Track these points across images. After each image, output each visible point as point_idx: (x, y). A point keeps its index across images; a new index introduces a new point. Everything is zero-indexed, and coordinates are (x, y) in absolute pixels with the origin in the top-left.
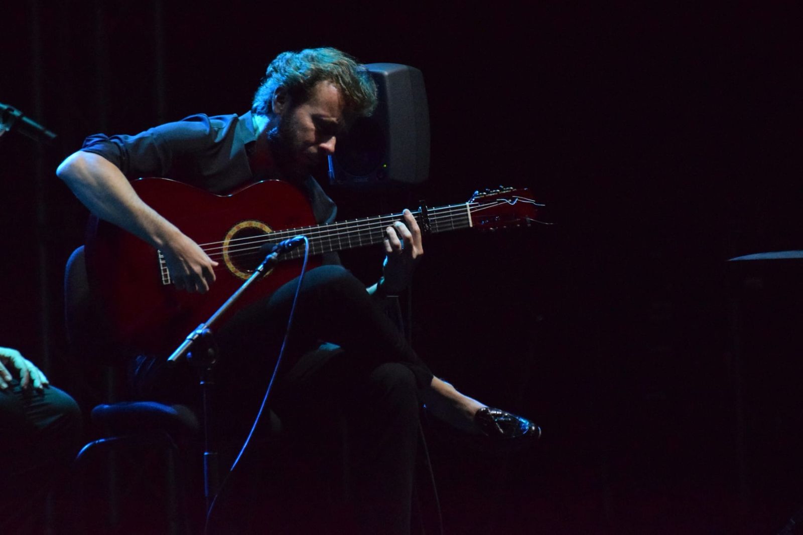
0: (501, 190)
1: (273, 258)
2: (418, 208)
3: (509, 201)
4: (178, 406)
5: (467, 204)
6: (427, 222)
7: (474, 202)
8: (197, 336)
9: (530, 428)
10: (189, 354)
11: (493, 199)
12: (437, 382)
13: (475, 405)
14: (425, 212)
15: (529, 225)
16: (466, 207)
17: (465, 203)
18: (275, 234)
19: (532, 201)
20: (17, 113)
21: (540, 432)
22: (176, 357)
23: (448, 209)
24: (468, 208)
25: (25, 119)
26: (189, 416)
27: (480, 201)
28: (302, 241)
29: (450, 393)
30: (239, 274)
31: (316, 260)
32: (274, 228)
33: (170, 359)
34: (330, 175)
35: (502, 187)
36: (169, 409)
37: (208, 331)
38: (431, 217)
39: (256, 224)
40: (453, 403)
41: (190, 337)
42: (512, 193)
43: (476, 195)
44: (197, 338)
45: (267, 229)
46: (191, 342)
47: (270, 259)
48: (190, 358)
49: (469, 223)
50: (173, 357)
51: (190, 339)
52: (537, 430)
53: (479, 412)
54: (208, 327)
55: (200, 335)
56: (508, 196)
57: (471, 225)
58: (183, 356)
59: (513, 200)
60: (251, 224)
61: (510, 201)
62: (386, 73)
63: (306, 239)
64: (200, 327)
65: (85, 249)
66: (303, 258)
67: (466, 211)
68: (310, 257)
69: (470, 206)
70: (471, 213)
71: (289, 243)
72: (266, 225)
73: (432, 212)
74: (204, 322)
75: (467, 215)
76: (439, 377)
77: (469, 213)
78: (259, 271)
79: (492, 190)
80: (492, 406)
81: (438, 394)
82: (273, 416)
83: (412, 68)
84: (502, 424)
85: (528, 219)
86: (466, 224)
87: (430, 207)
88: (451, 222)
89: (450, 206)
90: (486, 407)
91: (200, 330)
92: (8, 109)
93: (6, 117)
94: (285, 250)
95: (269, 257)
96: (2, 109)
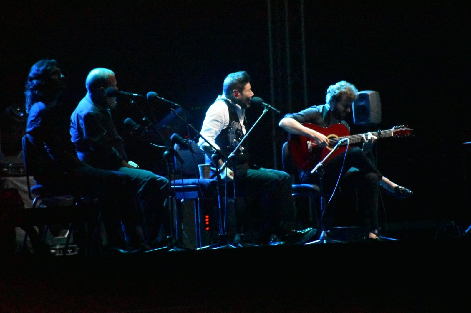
2: (378, 131)
3: (403, 129)
4: (314, 185)
5: (392, 130)
6: (380, 135)
11: (399, 128)
12: (384, 178)
13: (395, 185)
14: (380, 132)
15: (409, 136)
17: (390, 129)
18: (339, 138)
19: (409, 129)
20: (270, 106)
25: (272, 108)
26: (317, 188)
27: (395, 129)
28: (347, 140)
30: (329, 149)
31: (351, 145)
32: (339, 136)
34: (354, 122)
35: (401, 125)
36: (310, 186)
39: (334, 135)
41: (317, 166)
43: (394, 127)
44: (319, 167)
45: (337, 137)
46: (317, 168)
48: (317, 172)
49: (392, 135)
50: (312, 172)
52: (411, 192)
56: (403, 128)
58: (315, 171)
59: (404, 129)
60: (332, 135)
62: (369, 93)
65: (288, 142)
66: (347, 145)
68: (349, 144)
71: (343, 140)
72: (336, 135)
73: (382, 132)
74: (321, 162)
76: (385, 176)
77: (392, 132)
78: (335, 148)
79: (398, 126)
80: (400, 185)
82: (340, 188)
83: (376, 92)
85: (408, 134)
88: (387, 135)
89: (387, 130)
91: (320, 164)
92: (268, 105)
93: (267, 107)
94: (342, 142)
95: (338, 144)
96: (266, 105)
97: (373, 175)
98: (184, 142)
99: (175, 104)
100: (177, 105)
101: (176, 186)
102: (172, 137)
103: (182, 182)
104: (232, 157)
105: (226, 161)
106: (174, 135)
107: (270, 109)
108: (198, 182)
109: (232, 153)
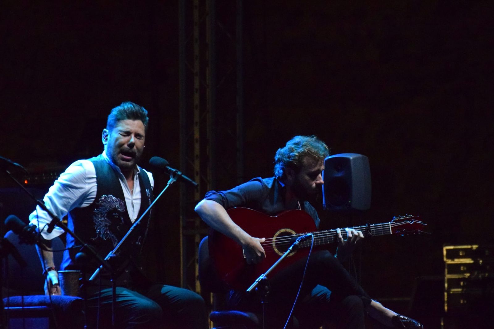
0: (406, 216)
1: (297, 244)
2: (366, 224)
4: (250, 313)
5: (390, 223)
6: (370, 231)
7: (393, 222)
8: (260, 280)
9: (418, 325)
10: (257, 288)
11: (402, 221)
12: (374, 303)
13: (392, 313)
14: (369, 226)
15: (419, 233)
16: (389, 224)
17: (388, 222)
18: (297, 235)
19: (421, 222)
20: (179, 173)
21: (423, 327)
22: (250, 290)
23: (380, 225)
24: (390, 225)
25: (183, 176)
26: (255, 318)
27: (396, 221)
29: (380, 308)
30: (280, 254)
31: (317, 248)
32: (297, 230)
33: (247, 290)
34: (324, 206)
35: (406, 215)
36: (246, 314)
37: (266, 278)
38: (372, 229)
39: (288, 230)
40: (382, 313)
41: (257, 280)
42: (412, 218)
43: (394, 219)
44: (260, 281)
45: (294, 233)
46: (258, 282)
47: (295, 244)
48: (257, 291)
49: (390, 232)
50: (249, 290)
51: (257, 281)
52: (421, 326)
53: (394, 317)
54: (265, 276)
55: (262, 279)
56: (409, 220)
57: (391, 233)
59: (412, 221)
60: (286, 230)
61: (411, 222)
62: (351, 158)
63: (312, 235)
64: (262, 276)
65: (208, 238)
66: (310, 247)
67: (389, 226)
68: (314, 246)
69: (391, 224)
70: (392, 228)
71: (304, 237)
72: (293, 231)
73: (373, 226)
74: (264, 273)
75: (389, 228)
77: (390, 227)
78: (290, 250)
79: (402, 216)
81: (374, 309)
83: (363, 156)
84: (405, 323)
85: (419, 231)
86: (389, 233)
87: (371, 224)
88: (381, 231)
89: (381, 224)
90: (397, 314)
91: (262, 277)
92: (176, 171)
93: (175, 175)
94: (302, 240)
95: (294, 243)
96: (172, 171)
97: (354, 299)
98: (29, 230)
99: (15, 164)
100: (18, 166)
101: (10, 308)
102: (6, 221)
103: (21, 301)
104: (111, 258)
105: (101, 266)
106: (11, 217)
107: (180, 179)
108: (49, 301)
109: (111, 253)
